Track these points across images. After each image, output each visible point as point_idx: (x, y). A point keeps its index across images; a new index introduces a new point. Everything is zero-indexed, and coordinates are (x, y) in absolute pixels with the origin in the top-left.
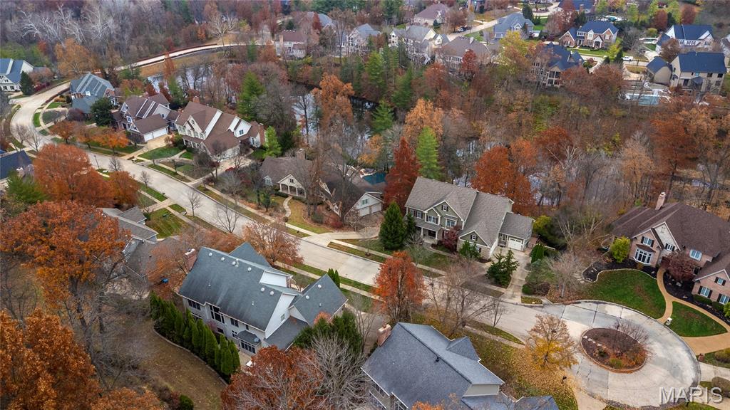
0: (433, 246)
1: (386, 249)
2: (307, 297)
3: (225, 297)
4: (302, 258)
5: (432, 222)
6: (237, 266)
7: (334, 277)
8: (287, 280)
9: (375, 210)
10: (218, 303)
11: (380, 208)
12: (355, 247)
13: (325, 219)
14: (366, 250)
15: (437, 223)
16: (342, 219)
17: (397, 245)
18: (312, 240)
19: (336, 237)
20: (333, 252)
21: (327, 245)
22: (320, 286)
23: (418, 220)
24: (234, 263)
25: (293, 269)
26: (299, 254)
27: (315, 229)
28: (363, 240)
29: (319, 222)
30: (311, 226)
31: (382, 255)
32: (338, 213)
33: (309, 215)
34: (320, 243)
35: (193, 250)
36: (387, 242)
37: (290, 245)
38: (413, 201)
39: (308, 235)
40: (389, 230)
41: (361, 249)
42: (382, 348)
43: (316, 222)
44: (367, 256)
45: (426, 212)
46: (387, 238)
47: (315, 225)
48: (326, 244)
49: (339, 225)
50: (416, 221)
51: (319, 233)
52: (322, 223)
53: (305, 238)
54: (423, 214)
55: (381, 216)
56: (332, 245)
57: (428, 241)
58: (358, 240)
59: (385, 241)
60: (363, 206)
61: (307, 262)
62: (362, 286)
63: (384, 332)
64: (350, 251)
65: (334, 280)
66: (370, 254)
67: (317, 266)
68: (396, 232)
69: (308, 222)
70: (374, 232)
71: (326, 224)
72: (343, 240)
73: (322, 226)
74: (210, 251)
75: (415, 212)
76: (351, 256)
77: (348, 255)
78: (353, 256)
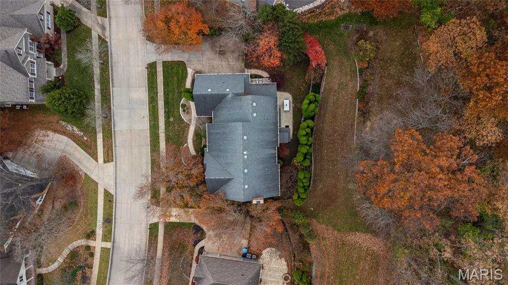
19: (92, 166)
34: (112, 172)
39: (106, 192)
48: (110, 165)
51: (97, 184)
53: (112, 191)
56: (109, 159)
64: (109, 136)
76: (115, 131)
77: (115, 134)
78: (114, 129)
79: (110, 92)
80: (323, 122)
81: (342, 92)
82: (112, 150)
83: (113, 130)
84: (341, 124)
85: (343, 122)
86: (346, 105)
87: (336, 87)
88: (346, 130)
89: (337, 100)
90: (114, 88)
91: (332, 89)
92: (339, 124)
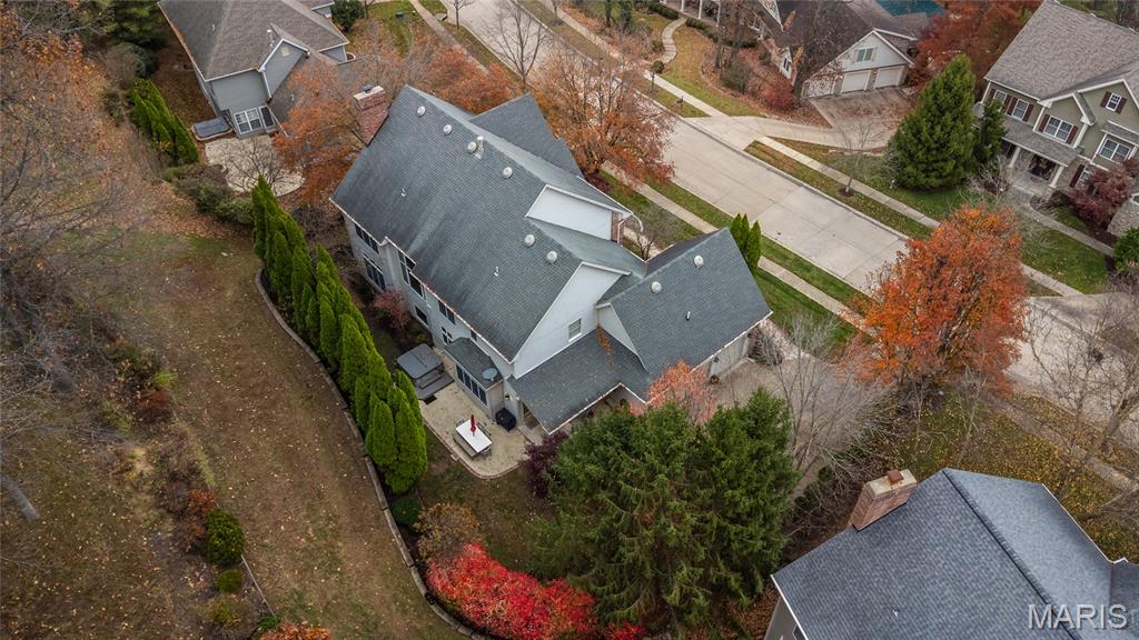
0: (1035, 200)
1: (902, 185)
2: (656, 286)
3: (433, 234)
4: (669, 169)
5: (1054, 137)
6: (478, 156)
7: (747, 240)
8: (614, 223)
9: (884, 80)
10: (414, 247)
11: (896, 78)
12: (816, 166)
13: (753, 82)
14: (844, 180)
15: (1071, 140)
16: (796, 90)
17: (934, 182)
18: (709, 129)
19: (769, 129)
20: (756, 169)
21: (744, 145)
22: (699, 260)
23: (1011, 124)
24: (472, 146)
25: (645, 190)
26: (667, 157)
27: (723, 103)
28: (842, 152)
29: (735, 87)
30: (716, 93)
31: (883, 199)
32: (788, 74)
33: (717, 65)
34: (726, 138)
35: (378, 89)
36: (909, 169)
37: (648, 128)
38: (1015, 67)
39: (702, 114)
40: (925, 135)
41: (830, 172)
42: (863, 539)
43: (729, 85)
44: (845, 195)
45: (1047, 103)
46: (911, 156)
47: (724, 94)
48: (742, 144)
49: (787, 103)
50: (1006, 125)
51: (730, 114)
52: (742, 90)
53: (692, 121)
54: (1032, 108)
55: (895, 98)
56: (756, 150)
57: (1023, 186)
58: (826, 149)
59: (904, 165)
60: (859, 66)
61: (683, 178)
62: (814, 273)
63: (889, 495)
64: (799, 173)
65: (744, 249)
66: (851, 193)
67: (707, 194)
68: (942, 145)
69: (710, 82)
70: (874, 137)
71: (754, 94)
72: (787, 142)
73: (742, 98)
74: (423, 101)
75: (1011, 102)
76: (800, 185)
77: (794, 182)
78: (806, 188)
79: (894, 227)
80: (322, 428)
81: (309, 539)
82: (769, 162)
83: (805, 184)
84: (255, 446)
85: (247, 453)
86: (267, 508)
87: (343, 548)
88: (224, 436)
89: (310, 507)
90: (896, 238)
91: (355, 530)
92: (262, 444)
